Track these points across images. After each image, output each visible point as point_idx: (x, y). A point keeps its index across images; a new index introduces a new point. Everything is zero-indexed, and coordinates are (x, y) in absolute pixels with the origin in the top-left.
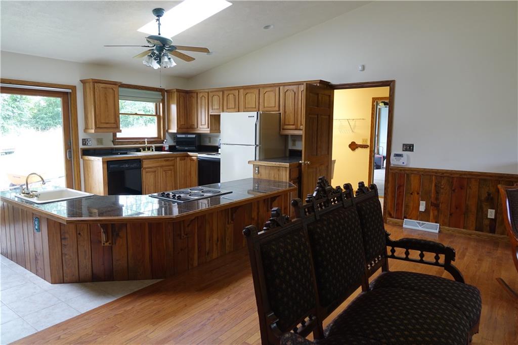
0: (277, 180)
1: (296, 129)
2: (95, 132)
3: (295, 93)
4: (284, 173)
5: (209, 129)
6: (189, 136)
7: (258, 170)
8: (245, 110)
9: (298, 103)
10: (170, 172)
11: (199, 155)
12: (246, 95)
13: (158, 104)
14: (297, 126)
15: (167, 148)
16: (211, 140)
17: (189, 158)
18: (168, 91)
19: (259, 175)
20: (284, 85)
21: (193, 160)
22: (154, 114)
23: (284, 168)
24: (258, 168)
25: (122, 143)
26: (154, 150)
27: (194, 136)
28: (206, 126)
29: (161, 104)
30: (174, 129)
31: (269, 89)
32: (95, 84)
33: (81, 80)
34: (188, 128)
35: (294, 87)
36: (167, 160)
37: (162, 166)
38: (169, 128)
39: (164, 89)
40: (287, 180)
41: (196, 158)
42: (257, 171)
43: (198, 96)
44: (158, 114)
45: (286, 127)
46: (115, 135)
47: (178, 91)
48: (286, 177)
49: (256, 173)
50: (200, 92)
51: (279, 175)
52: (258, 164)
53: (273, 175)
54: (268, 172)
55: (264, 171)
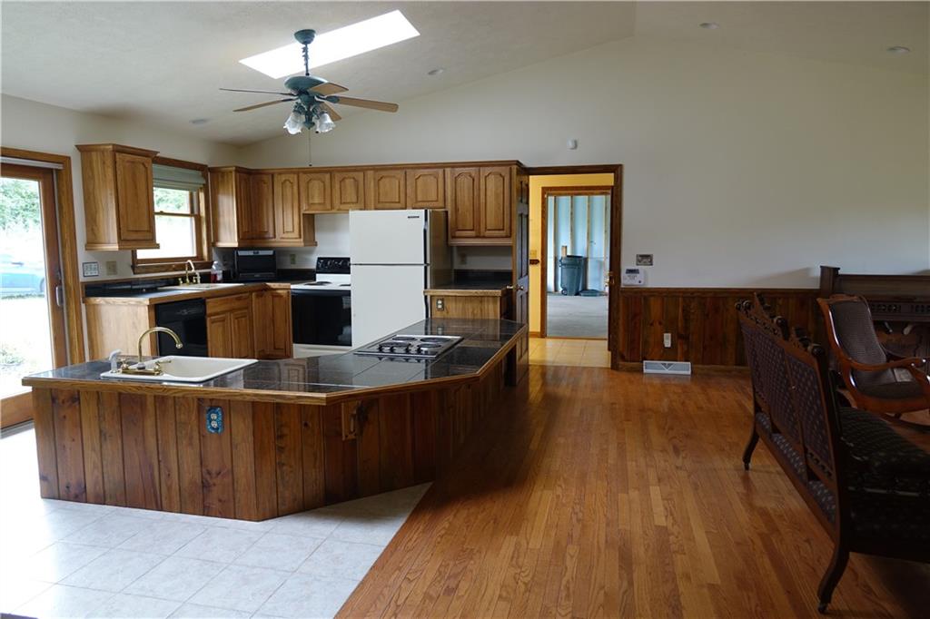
1: (477, 237)
2: (119, 249)
3: (473, 180)
4: (491, 306)
5: (302, 240)
6: (261, 253)
7: (443, 304)
8: (379, 206)
9: (479, 196)
10: (243, 319)
11: (293, 287)
12: (379, 180)
13: (195, 193)
14: (480, 233)
15: (219, 278)
16: (297, 259)
17: (269, 292)
18: (213, 170)
19: (445, 313)
20: (453, 165)
21: (280, 296)
22: (188, 212)
23: (491, 299)
24: (443, 300)
25: (148, 270)
26: (199, 281)
27: (271, 253)
28: (296, 234)
29: (202, 196)
30: (229, 239)
31: (426, 171)
32: (117, 154)
33: (77, 146)
34: (253, 239)
35: (473, 170)
36: (239, 299)
37: (232, 311)
38: (217, 240)
39: (206, 166)
40: (496, 316)
41: (285, 292)
42: (440, 307)
43: (275, 179)
44: (196, 213)
45: (458, 233)
46: (134, 254)
47: (239, 170)
49: (439, 310)
50: (280, 174)
51: (481, 311)
52: (443, 294)
53: (471, 310)
54: (461, 306)
55: (454, 305)
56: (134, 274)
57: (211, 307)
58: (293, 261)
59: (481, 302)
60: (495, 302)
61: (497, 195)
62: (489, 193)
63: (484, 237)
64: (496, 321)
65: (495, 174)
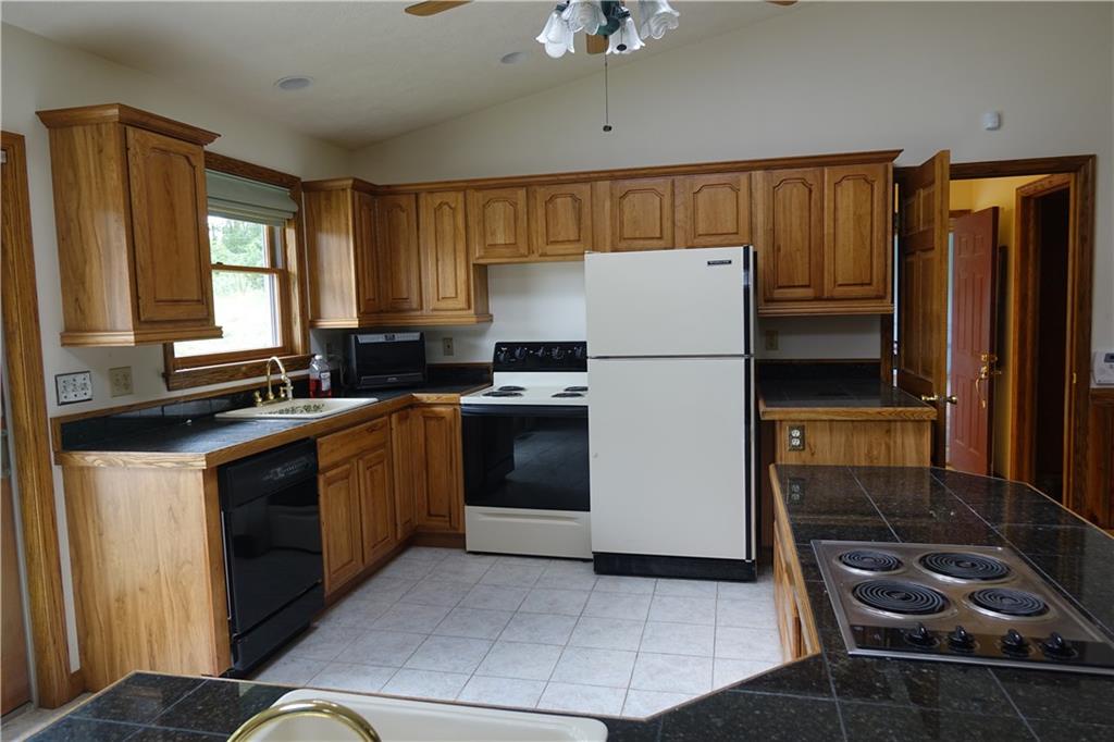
0: (882, 462)
1: (818, 299)
2: (136, 342)
3: (810, 191)
4: (910, 441)
5: (472, 311)
6: (399, 337)
7: (802, 438)
8: (624, 244)
9: (822, 221)
10: (379, 467)
11: (464, 400)
12: (622, 197)
13: (278, 229)
14: (822, 291)
15: (325, 385)
16: (455, 346)
17: (417, 412)
18: (312, 188)
19: (806, 455)
20: (768, 165)
21: (440, 418)
22: (264, 263)
23: (910, 425)
24: (802, 429)
25: (194, 380)
26: (290, 395)
27: (415, 336)
28: (461, 302)
29: (291, 234)
30: (341, 313)
31: (714, 179)
32: (130, 131)
33: (37, 113)
34: (382, 311)
35: (810, 174)
37: (359, 455)
38: (317, 315)
39: (299, 179)
40: (920, 460)
41: (450, 409)
42: (796, 442)
43: (422, 202)
44: (280, 265)
45: (778, 294)
46: (168, 351)
47: (360, 187)
48: (919, 452)
49: (794, 448)
50: (431, 192)
51: (888, 448)
52: (803, 416)
53: (864, 450)
54: (843, 439)
55: (827, 439)
56: (169, 389)
57: (327, 454)
58: (449, 350)
59: (888, 431)
60: (919, 432)
61: (858, 219)
62: (841, 216)
63: (831, 299)
64: (920, 471)
65: (856, 177)
